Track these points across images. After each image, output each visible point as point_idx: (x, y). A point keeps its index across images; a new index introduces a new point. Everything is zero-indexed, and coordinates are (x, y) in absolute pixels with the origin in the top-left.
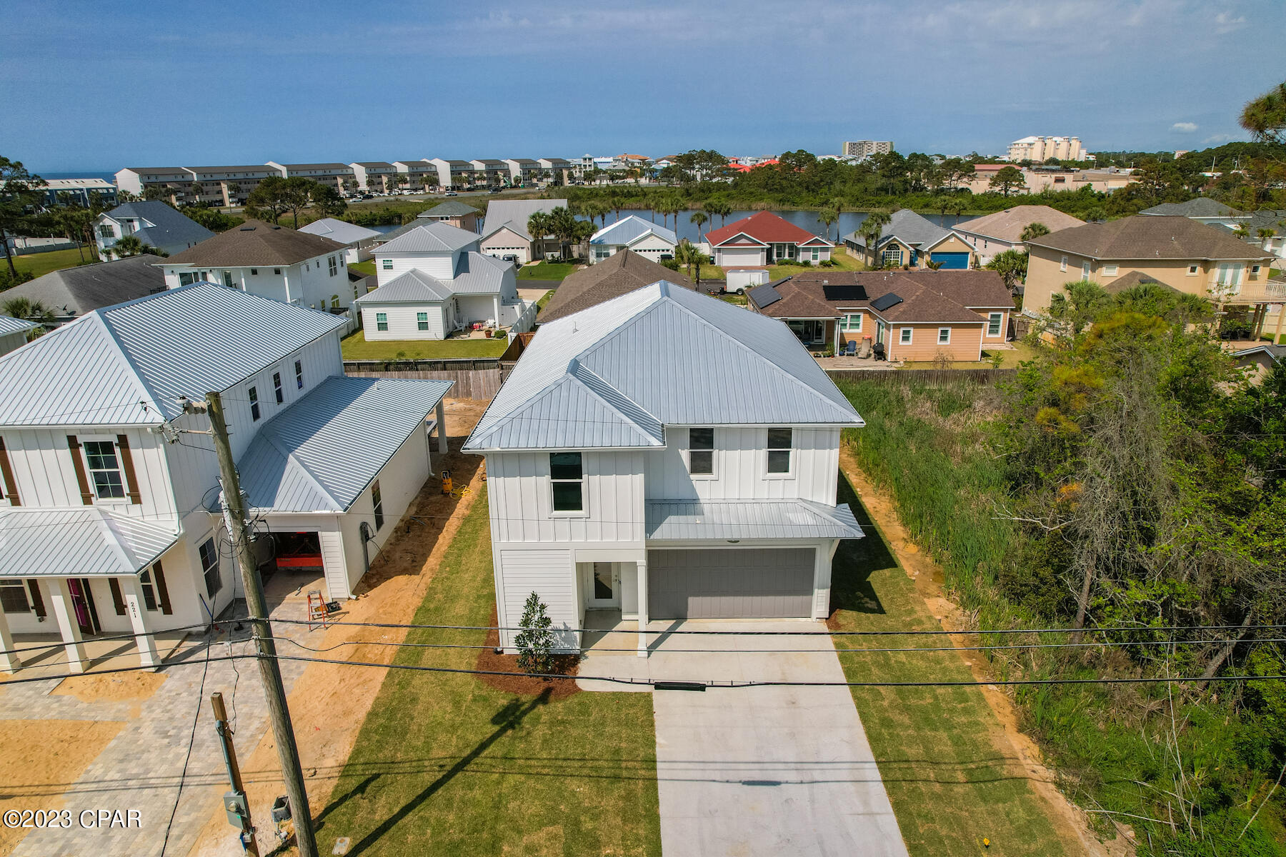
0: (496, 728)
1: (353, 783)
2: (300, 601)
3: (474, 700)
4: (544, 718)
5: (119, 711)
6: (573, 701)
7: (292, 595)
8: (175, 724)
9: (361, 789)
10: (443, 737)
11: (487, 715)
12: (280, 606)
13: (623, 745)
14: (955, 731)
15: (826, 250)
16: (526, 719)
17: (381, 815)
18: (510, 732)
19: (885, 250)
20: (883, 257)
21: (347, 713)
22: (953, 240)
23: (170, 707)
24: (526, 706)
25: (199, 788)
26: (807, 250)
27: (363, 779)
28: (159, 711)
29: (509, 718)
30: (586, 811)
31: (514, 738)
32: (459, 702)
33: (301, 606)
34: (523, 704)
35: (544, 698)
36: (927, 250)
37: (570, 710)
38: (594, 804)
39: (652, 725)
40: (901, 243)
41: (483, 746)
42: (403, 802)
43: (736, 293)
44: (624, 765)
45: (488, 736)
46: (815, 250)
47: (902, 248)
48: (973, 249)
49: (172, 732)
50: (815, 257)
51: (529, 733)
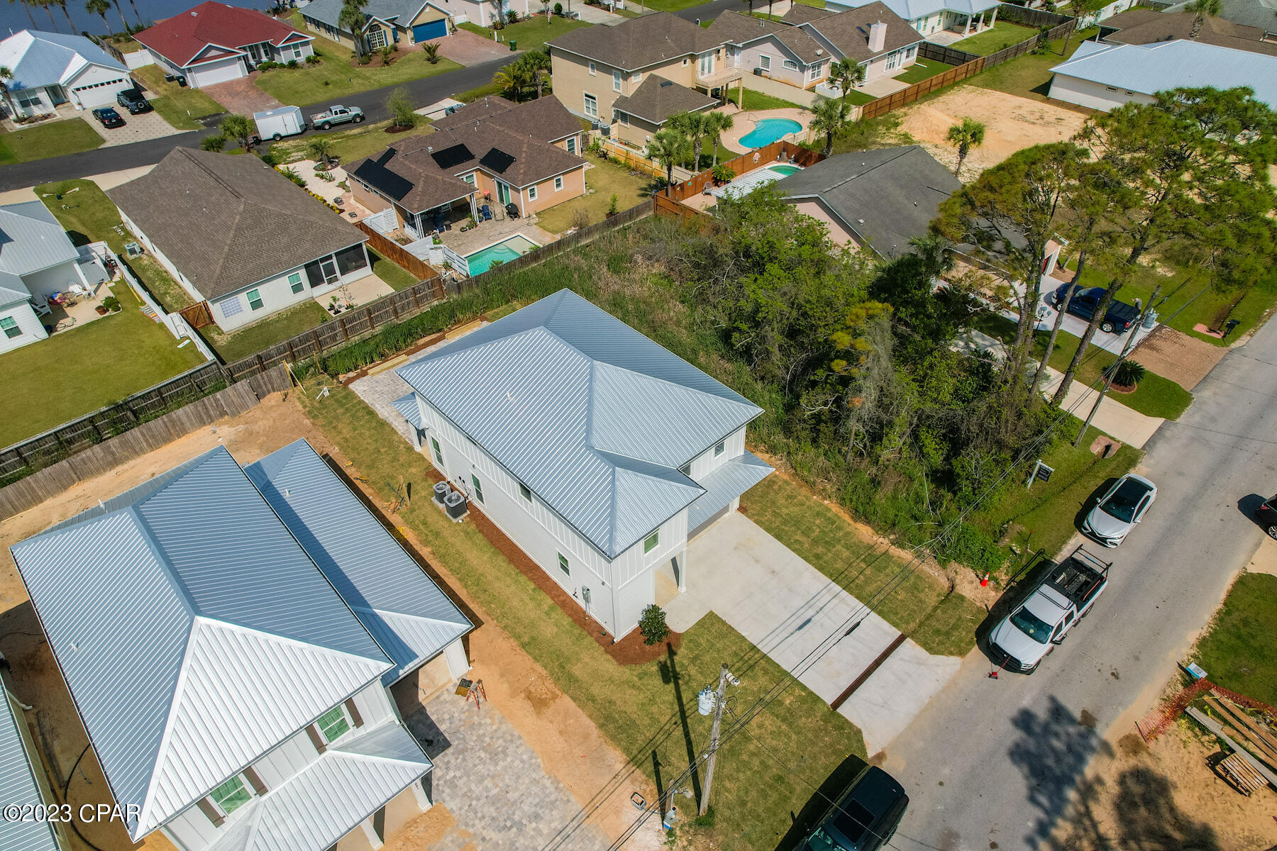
0: (672, 685)
1: (649, 766)
2: (435, 696)
3: (640, 679)
4: (686, 662)
5: (453, 841)
6: (684, 642)
7: (421, 697)
8: (501, 819)
9: (657, 764)
10: (654, 709)
11: (657, 681)
12: (428, 709)
13: (734, 648)
14: (842, 542)
15: (307, 43)
16: (678, 669)
17: (685, 766)
18: (680, 682)
19: (368, 33)
20: (368, 40)
21: (586, 737)
22: (428, 9)
23: (479, 815)
24: (669, 662)
25: (578, 831)
26: (287, 48)
27: (651, 758)
28: (477, 822)
29: (669, 674)
30: (759, 691)
31: (687, 683)
32: (634, 686)
33: (442, 699)
34: (666, 662)
35: (672, 653)
36: (408, 25)
37: (691, 649)
38: (758, 686)
39: (733, 629)
40: (381, 23)
41: (679, 698)
42: (685, 752)
43: (274, 139)
44: (746, 658)
45: (674, 691)
46: (296, 46)
47: (383, 28)
48: (448, 14)
49: (509, 824)
50: (298, 54)
51: (689, 676)
